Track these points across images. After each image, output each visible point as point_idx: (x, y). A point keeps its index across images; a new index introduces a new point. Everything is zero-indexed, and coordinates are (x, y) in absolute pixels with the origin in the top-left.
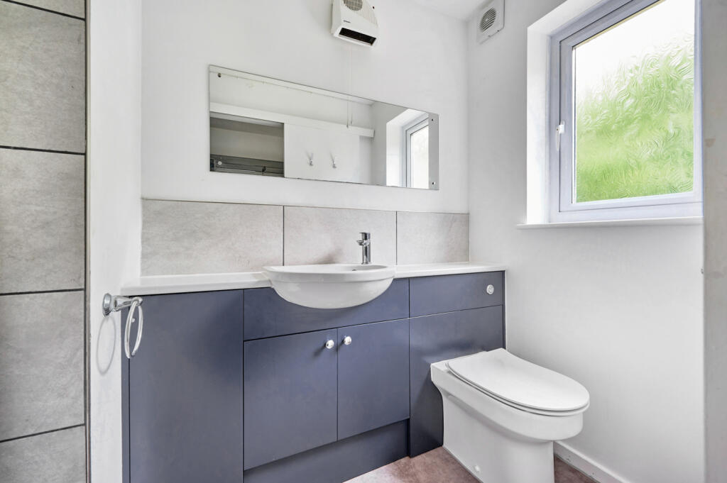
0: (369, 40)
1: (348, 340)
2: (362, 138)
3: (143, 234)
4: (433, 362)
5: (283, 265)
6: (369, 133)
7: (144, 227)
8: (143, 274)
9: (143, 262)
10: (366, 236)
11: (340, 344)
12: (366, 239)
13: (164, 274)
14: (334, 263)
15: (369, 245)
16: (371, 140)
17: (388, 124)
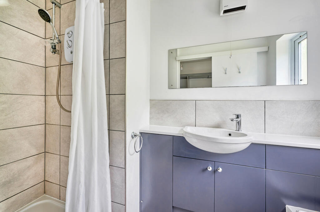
0: (243, 8)
1: (220, 170)
2: (258, 53)
3: (150, 111)
4: (288, 205)
5: (195, 126)
6: (265, 49)
7: (150, 109)
8: (150, 124)
9: (150, 121)
10: (238, 117)
11: (215, 171)
12: (238, 118)
13: (155, 125)
14: (221, 128)
15: (240, 121)
16: (267, 52)
17: (277, 41)
